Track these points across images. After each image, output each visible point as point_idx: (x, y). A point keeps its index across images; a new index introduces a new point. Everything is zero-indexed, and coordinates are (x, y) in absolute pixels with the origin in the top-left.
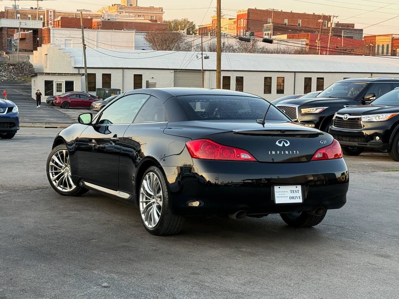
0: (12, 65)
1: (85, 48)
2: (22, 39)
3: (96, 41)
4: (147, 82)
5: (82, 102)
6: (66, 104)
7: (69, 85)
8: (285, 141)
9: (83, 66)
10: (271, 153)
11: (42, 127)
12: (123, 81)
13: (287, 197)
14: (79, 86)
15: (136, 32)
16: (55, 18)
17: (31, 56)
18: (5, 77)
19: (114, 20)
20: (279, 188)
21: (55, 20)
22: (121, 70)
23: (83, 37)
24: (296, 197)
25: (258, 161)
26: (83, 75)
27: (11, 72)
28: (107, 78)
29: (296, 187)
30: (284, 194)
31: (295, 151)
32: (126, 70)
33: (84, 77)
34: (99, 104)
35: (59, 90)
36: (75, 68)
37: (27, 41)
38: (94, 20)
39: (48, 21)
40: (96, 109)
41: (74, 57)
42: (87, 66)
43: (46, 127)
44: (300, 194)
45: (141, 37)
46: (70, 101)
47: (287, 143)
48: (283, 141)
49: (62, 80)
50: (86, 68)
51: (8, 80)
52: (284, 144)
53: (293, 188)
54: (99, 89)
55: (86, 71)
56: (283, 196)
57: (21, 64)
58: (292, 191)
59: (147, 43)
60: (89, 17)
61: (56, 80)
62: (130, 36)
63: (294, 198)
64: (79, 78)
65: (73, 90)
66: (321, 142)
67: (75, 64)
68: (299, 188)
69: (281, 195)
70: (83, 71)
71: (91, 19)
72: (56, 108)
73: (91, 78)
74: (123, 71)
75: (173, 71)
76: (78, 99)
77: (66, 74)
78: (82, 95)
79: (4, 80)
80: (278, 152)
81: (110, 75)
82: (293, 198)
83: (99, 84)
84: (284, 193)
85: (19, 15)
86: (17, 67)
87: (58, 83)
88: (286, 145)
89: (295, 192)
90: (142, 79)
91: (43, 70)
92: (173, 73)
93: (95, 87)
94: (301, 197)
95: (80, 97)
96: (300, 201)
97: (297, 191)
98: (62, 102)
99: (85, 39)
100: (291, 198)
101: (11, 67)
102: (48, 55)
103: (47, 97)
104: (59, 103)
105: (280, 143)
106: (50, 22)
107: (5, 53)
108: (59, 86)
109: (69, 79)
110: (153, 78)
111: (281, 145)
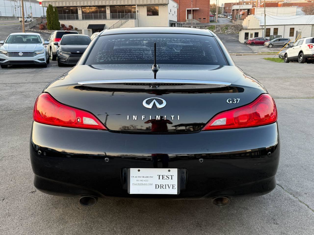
0: (233, 26)
1: (265, 16)
2: (243, 14)
3: (276, 13)
4: (297, 31)
5: (261, 42)
6: (253, 43)
7: (256, 34)
8: (157, 100)
9: (264, 25)
10: (131, 117)
11: (234, 55)
12: (284, 31)
13: (151, 184)
14: (261, 35)
15: (297, 7)
16: (261, 4)
17: (243, 22)
18: (230, 32)
19: (289, 3)
20: (139, 171)
21: (261, 5)
22: (284, 26)
23: (265, 10)
24: (167, 186)
25: (108, 130)
26: (264, 29)
27: (233, 29)
28: (276, 30)
29: (169, 171)
30: (147, 181)
31: (173, 116)
32: (286, 26)
33: (264, 30)
34: (268, 43)
35: (251, 37)
36: (261, 26)
37: (245, 15)
38: (279, 3)
39: (257, 5)
40: (266, 46)
41: (260, 20)
42: (266, 25)
43: (236, 55)
44: (175, 181)
45: (300, 10)
46: (254, 42)
47: (161, 103)
48: (154, 100)
49: (253, 32)
50: (265, 26)
51: (231, 33)
52: (154, 104)
53: (164, 171)
54: (271, 36)
55: (265, 27)
56: (144, 182)
57: (237, 26)
58: (161, 177)
59: (302, 12)
60: (277, 2)
61: (250, 32)
62: (294, 9)
63: (164, 187)
64: (262, 30)
65: (258, 36)
66: (227, 101)
67: (261, 23)
68: (174, 172)
69: (140, 182)
70: (264, 27)
71: (278, 3)
72: (248, 45)
73: (268, 31)
74: (285, 26)
75: (311, 25)
76: (259, 41)
77: (255, 29)
78: (261, 39)
79: (229, 33)
80: (143, 116)
81: (278, 29)
82: (161, 187)
83: (272, 33)
84: (147, 179)
85: (245, 4)
86: (235, 27)
87: (251, 33)
88: (159, 106)
89: (166, 177)
90: (294, 30)
91: (247, 27)
92: (311, 26)
93: (270, 35)
94: (176, 187)
95: (260, 40)
96: (175, 192)
97: (170, 177)
98: (251, 43)
99: (266, 11)
100: (157, 186)
101: (233, 27)
102: (250, 21)
103: (246, 40)
104: (249, 43)
105: (148, 103)
106: (258, 6)
107: (234, 21)
108: (252, 35)
109: (256, 31)
110: (300, 29)
111: (150, 106)
